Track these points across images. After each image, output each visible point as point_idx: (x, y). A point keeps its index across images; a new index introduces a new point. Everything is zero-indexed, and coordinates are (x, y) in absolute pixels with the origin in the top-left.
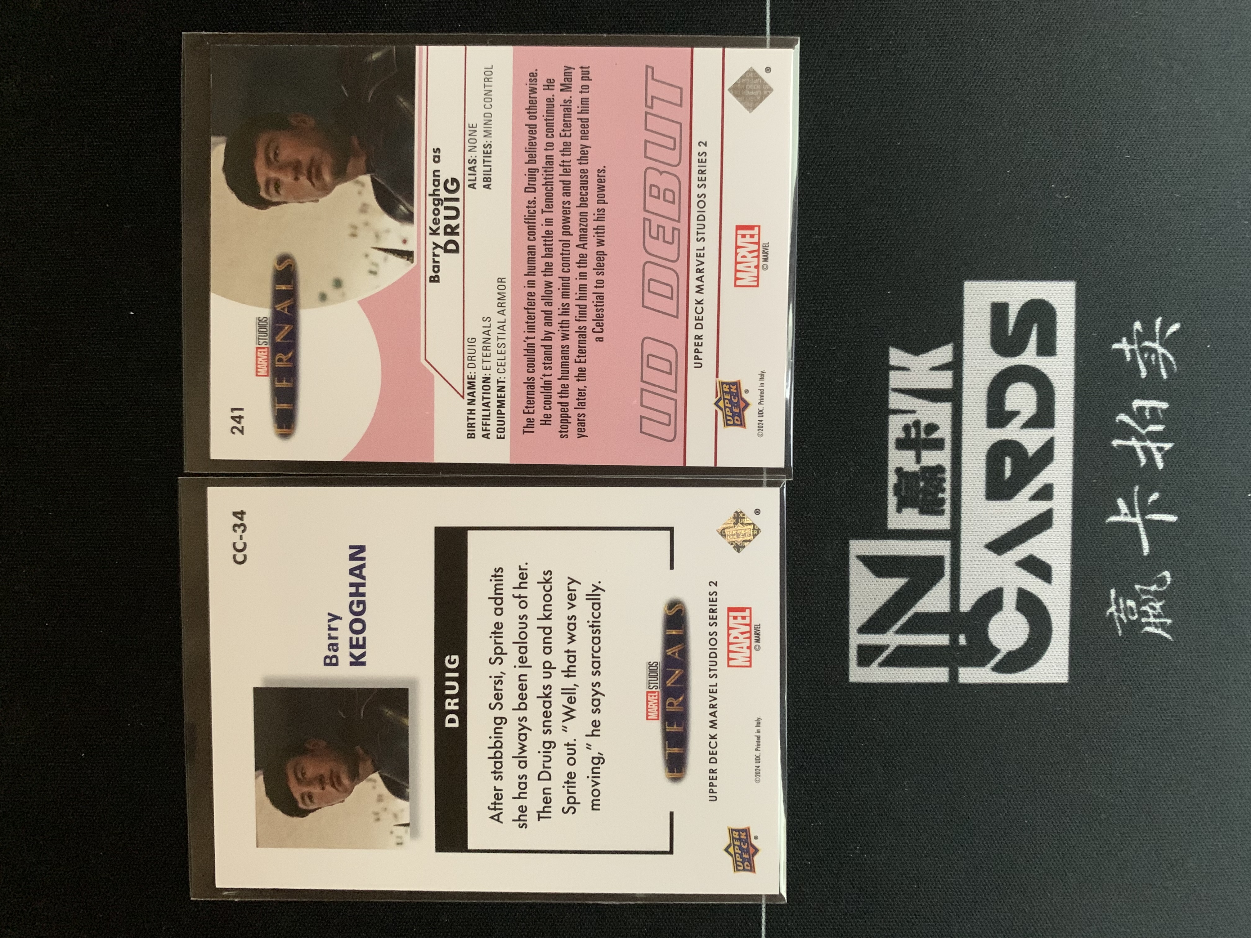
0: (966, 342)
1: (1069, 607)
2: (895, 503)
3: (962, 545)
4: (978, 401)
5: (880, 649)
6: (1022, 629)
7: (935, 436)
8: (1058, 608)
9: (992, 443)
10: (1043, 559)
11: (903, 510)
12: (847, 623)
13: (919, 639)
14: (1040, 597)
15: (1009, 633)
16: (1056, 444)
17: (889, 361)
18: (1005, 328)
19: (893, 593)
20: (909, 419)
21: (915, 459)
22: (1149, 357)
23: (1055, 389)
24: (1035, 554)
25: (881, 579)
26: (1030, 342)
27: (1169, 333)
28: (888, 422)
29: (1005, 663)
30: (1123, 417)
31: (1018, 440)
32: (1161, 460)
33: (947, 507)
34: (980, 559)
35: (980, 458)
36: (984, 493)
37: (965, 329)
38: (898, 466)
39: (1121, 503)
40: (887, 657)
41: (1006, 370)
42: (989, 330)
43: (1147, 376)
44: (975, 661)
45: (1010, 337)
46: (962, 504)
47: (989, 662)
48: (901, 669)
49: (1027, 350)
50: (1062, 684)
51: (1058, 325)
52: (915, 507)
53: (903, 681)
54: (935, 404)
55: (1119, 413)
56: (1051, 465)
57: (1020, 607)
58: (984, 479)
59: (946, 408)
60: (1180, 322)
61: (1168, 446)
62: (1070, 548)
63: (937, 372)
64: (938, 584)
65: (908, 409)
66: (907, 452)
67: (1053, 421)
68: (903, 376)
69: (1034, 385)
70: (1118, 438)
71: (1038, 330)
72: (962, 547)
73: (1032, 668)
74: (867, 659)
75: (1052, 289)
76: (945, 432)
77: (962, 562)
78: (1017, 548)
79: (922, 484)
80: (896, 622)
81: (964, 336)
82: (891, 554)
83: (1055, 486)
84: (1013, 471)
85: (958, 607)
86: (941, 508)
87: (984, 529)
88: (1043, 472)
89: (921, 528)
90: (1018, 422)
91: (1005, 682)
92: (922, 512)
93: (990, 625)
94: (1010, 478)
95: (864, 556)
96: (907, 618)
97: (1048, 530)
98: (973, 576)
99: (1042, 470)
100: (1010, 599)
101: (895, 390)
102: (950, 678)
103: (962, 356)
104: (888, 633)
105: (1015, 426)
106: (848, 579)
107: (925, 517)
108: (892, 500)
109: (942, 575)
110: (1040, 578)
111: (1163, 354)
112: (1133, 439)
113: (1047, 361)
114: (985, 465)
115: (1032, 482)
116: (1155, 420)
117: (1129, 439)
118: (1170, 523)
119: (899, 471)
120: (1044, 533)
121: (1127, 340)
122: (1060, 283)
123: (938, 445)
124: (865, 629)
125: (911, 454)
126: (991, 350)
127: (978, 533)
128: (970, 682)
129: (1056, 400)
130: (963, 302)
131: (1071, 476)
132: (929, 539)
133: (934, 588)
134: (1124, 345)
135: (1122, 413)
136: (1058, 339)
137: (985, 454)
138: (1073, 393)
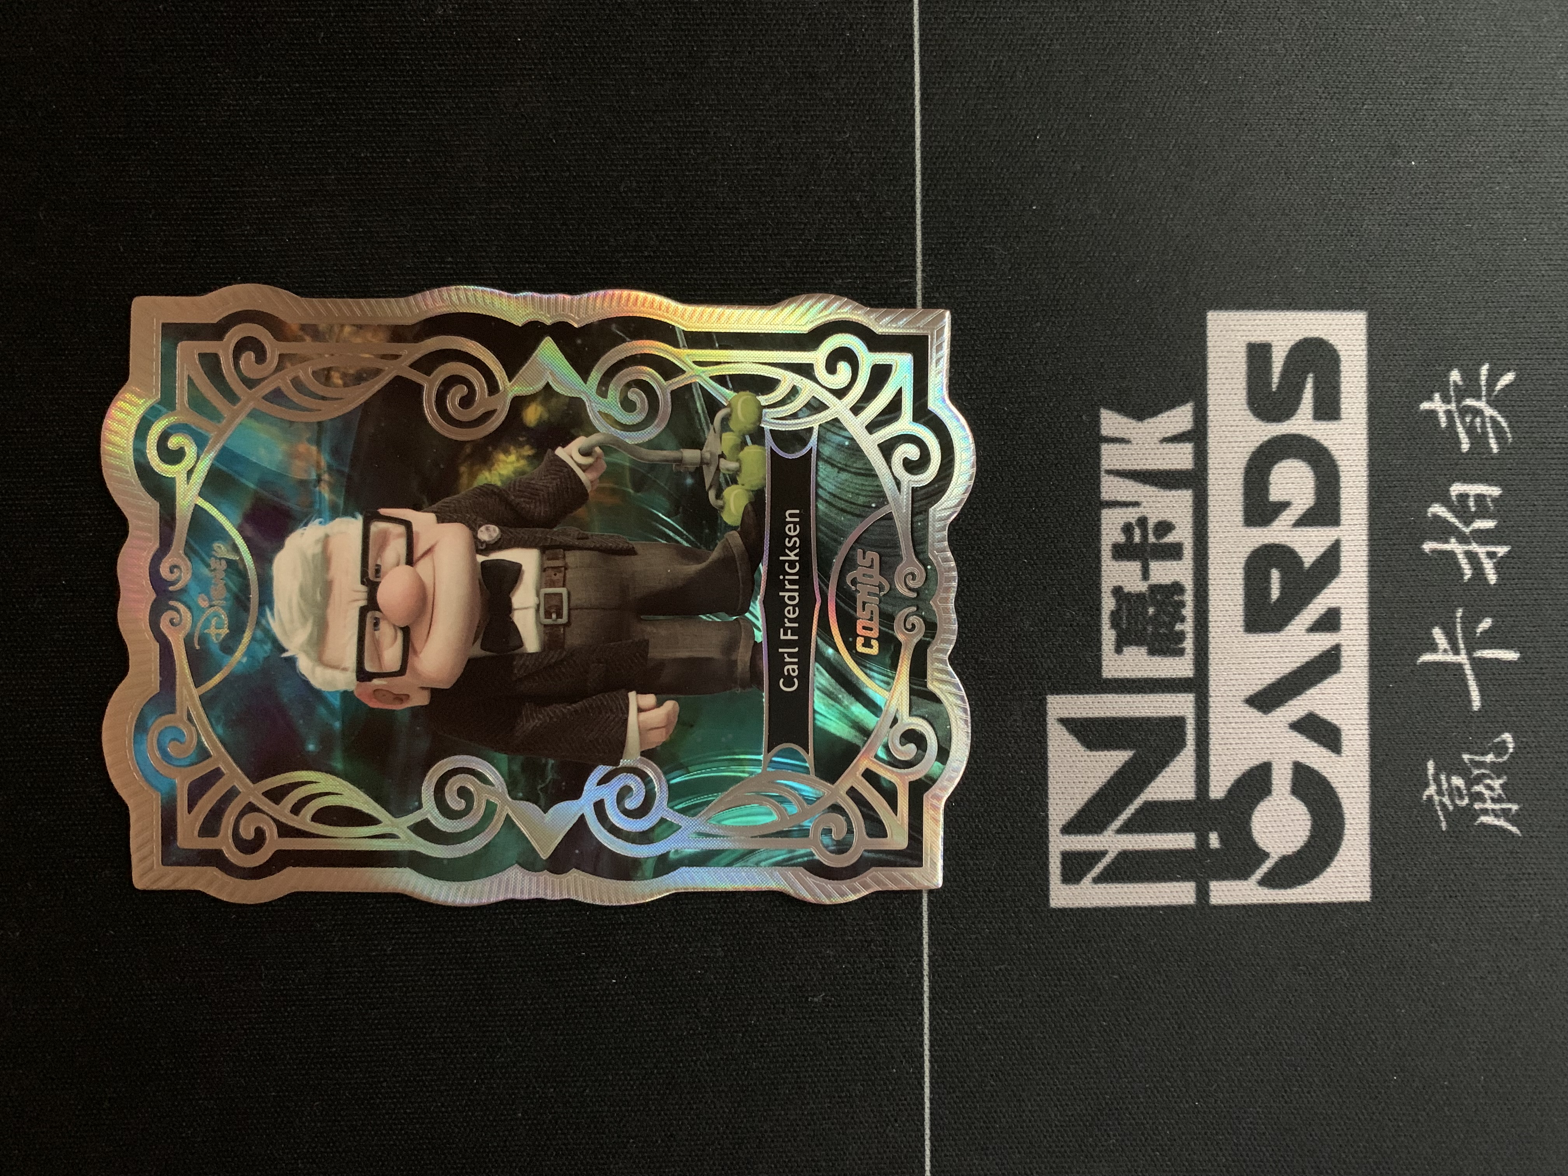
0: (1211, 400)
1: (1367, 789)
2: (1113, 639)
3: (1211, 699)
4: (1231, 487)
5: (1095, 856)
6: (1301, 822)
7: (1170, 539)
8: (1352, 790)
9: (1252, 549)
10: (1329, 718)
11: (1125, 649)
12: (1046, 819)
13: (1150, 841)
14: (1325, 774)
15: (1281, 828)
16: (1344, 549)
17: (1099, 431)
18: (1267, 379)
19: (1112, 773)
20: (1131, 515)
21: (1140, 573)
22: (1472, 422)
23: (1341, 469)
24: (1317, 712)
25: (1094, 753)
26: (1304, 401)
27: (1498, 388)
28: (1099, 520)
29: (1277, 874)
30: (1437, 509)
31: (1289, 544)
32: (1493, 571)
33: (1188, 644)
34: (1237, 720)
35: (1235, 571)
36: (1242, 623)
37: (1209, 382)
38: (1116, 584)
39: (1438, 633)
40: (1105, 869)
41: (1269, 441)
42: (1244, 384)
43: (1470, 448)
44: (1232, 870)
45: (1275, 393)
46: (1210, 639)
47: (1253, 872)
48: (1125, 886)
49: (1299, 411)
50: (1362, 903)
51: (1342, 375)
52: (1142, 645)
53: (1129, 904)
54: (1168, 493)
55: (1432, 502)
56: (1337, 580)
57: (1296, 791)
58: (1241, 602)
59: (1186, 496)
60: (1515, 370)
61: (1502, 550)
62: (1367, 701)
63: (1170, 445)
64: (1178, 758)
65: (1129, 499)
66: (1128, 563)
67: (1338, 516)
68: (1121, 451)
69: (1309, 462)
70: (1430, 539)
71: (1314, 383)
72: (1211, 704)
73: (1316, 880)
74: (1075, 873)
75: (1334, 323)
76: (1183, 534)
77: (1211, 726)
78: (1291, 703)
79: (1151, 611)
80: (1117, 815)
81: (1209, 392)
82: (1108, 714)
83: (1342, 611)
84: (1283, 588)
85: (1207, 791)
86: (1180, 646)
87: (1242, 676)
88: (1326, 591)
89: (1151, 675)
90: (1288, 518)
91: (1279, 902)
92: (1152, 652)
93: (1253, 817)
94: (1278, 600)
95: (1067, 719)
96: (1133, 811)
97: (1335, 676)
98: (1228, 746)
99: (1323, 588)
100: (1281, 779)
101: (1109, 472)
102: (1197, 898)
103: (1206, 422)
104: (1105, 833)
105: (1284, 523)
106: (1045, 753)
107: (1157, 659)
108: (1108, 636)
109: (1182, 744)
110: (1325, 745)
111: (1491, 417)
112: (1453, 540)
113: (1328, 427)
114: (1241, 582)
115: (1311, 606)
116: (1483, 513)
117: (1447, 541)
118: (1510, 662)
119: (1117, 591)
120: (1329, 680)
121: (1441, 396)
122: (1345, 314)
123: (1174, 552)
124: (1070, 828)
125: (1135, 567)
126: (1248, 412)
127: (1234, 682)
128: (1226, 902)
129: (1342, 485)
130: (1205, 342)
131: (1366, 595)
132: (1163, 692)
133: (1172, 764)
134: (1436, 404)
135: (1437, 501)
136: (1342, 396)
137: (1243, 565)
138: (1365, 474)
